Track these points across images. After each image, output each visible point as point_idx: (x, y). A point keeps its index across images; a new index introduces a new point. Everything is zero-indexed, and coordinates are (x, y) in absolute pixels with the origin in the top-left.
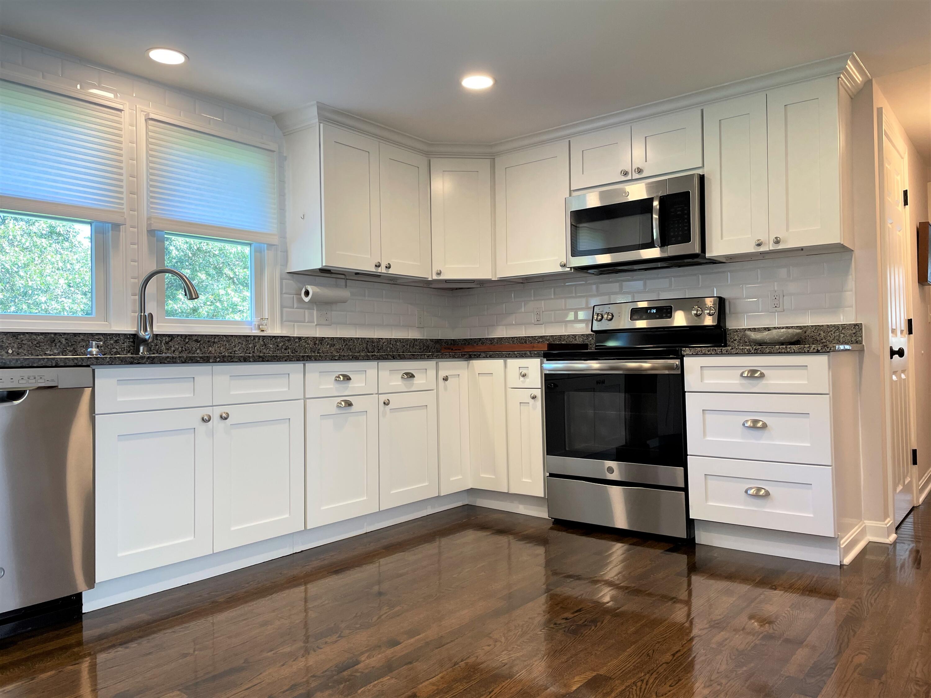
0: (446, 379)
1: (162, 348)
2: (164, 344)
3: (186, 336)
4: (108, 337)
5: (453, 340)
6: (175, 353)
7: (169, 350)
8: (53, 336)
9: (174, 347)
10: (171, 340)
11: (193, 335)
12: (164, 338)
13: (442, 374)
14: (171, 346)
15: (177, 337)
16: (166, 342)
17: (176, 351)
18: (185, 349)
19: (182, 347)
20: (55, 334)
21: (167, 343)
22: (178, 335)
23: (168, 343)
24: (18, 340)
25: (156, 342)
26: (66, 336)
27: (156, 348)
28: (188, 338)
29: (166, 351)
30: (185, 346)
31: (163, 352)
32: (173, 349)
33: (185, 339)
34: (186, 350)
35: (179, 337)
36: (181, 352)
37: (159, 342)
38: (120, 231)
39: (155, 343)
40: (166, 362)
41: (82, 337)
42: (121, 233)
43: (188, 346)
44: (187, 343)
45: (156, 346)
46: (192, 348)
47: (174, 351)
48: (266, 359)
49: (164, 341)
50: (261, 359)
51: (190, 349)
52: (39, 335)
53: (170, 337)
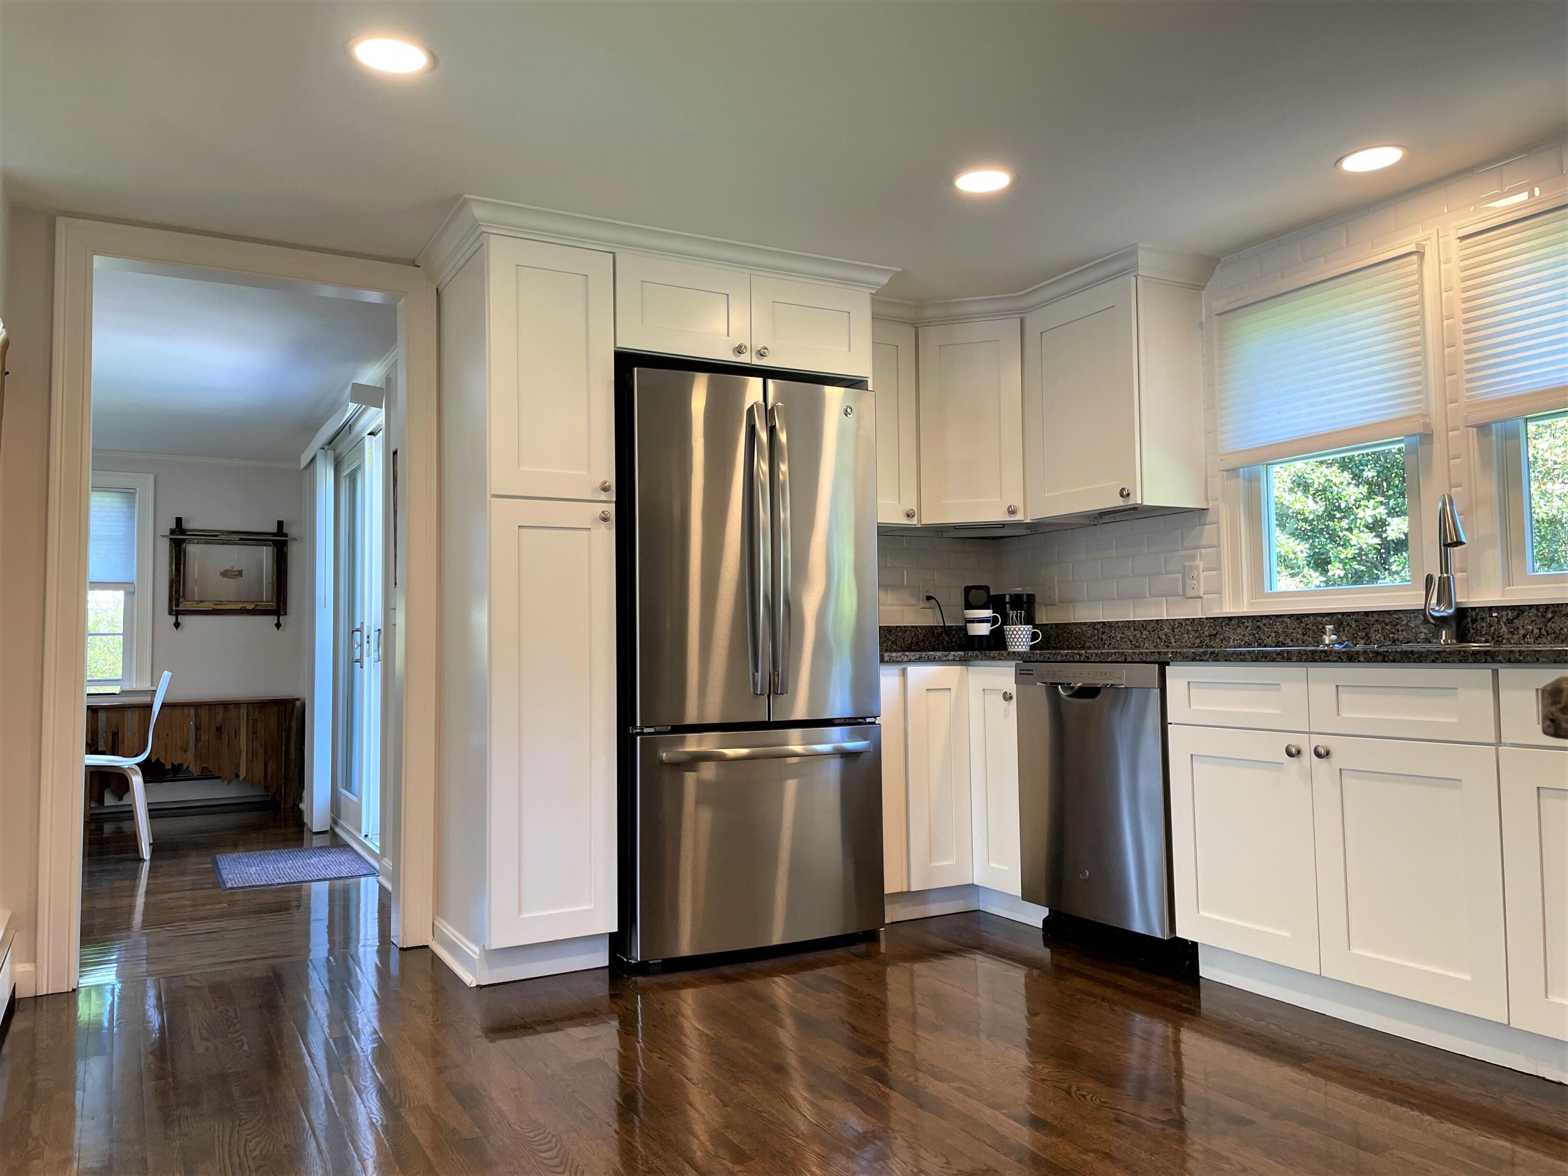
1: (1502, 631)
2: (1505, 624)
3: (1547, 607)
4: (1412, 615)
6: (1526, 640)
7: (1513, 634)
8: (1340, 616)
9: (1525, 629)
10: (1518, 616)
11: (1562, 604)
12: (1504, 613)
14: (1518, 628)
15: (1530, 609)
16: (1507, 619)
17: (1528, 636)
18: (1547, 632)
19: (1540, 629)
20: (1343, 614)
21: (1510, 622)
22: (1531, 607)
23: (1512, 620)
24: (1302, 624)
25: (1490, 620)
26: (1355, 617)
27: (1490, 631)
28: (1550, 610)
29: (1509, 636)
30: (1546, 626)
31: (1503, 639)
32: (1522, 632)
33: (1546, 612)
34: (1548, 634)
35: (1533, 610)
36: (1539, 637)
37: (1496, 619)
38: (1432, 443)
39: (1488, 621)
41: (1376, 617)
42: (1435, 446)
43: (1553, 626)
44: (1550, 620)
45: (1490, 627)
46: (1562, 629)
47: (1524, 636)
49: (1504, 619)
51: (1558, 632)
52: (1324, 617)
53: (1515, 610)
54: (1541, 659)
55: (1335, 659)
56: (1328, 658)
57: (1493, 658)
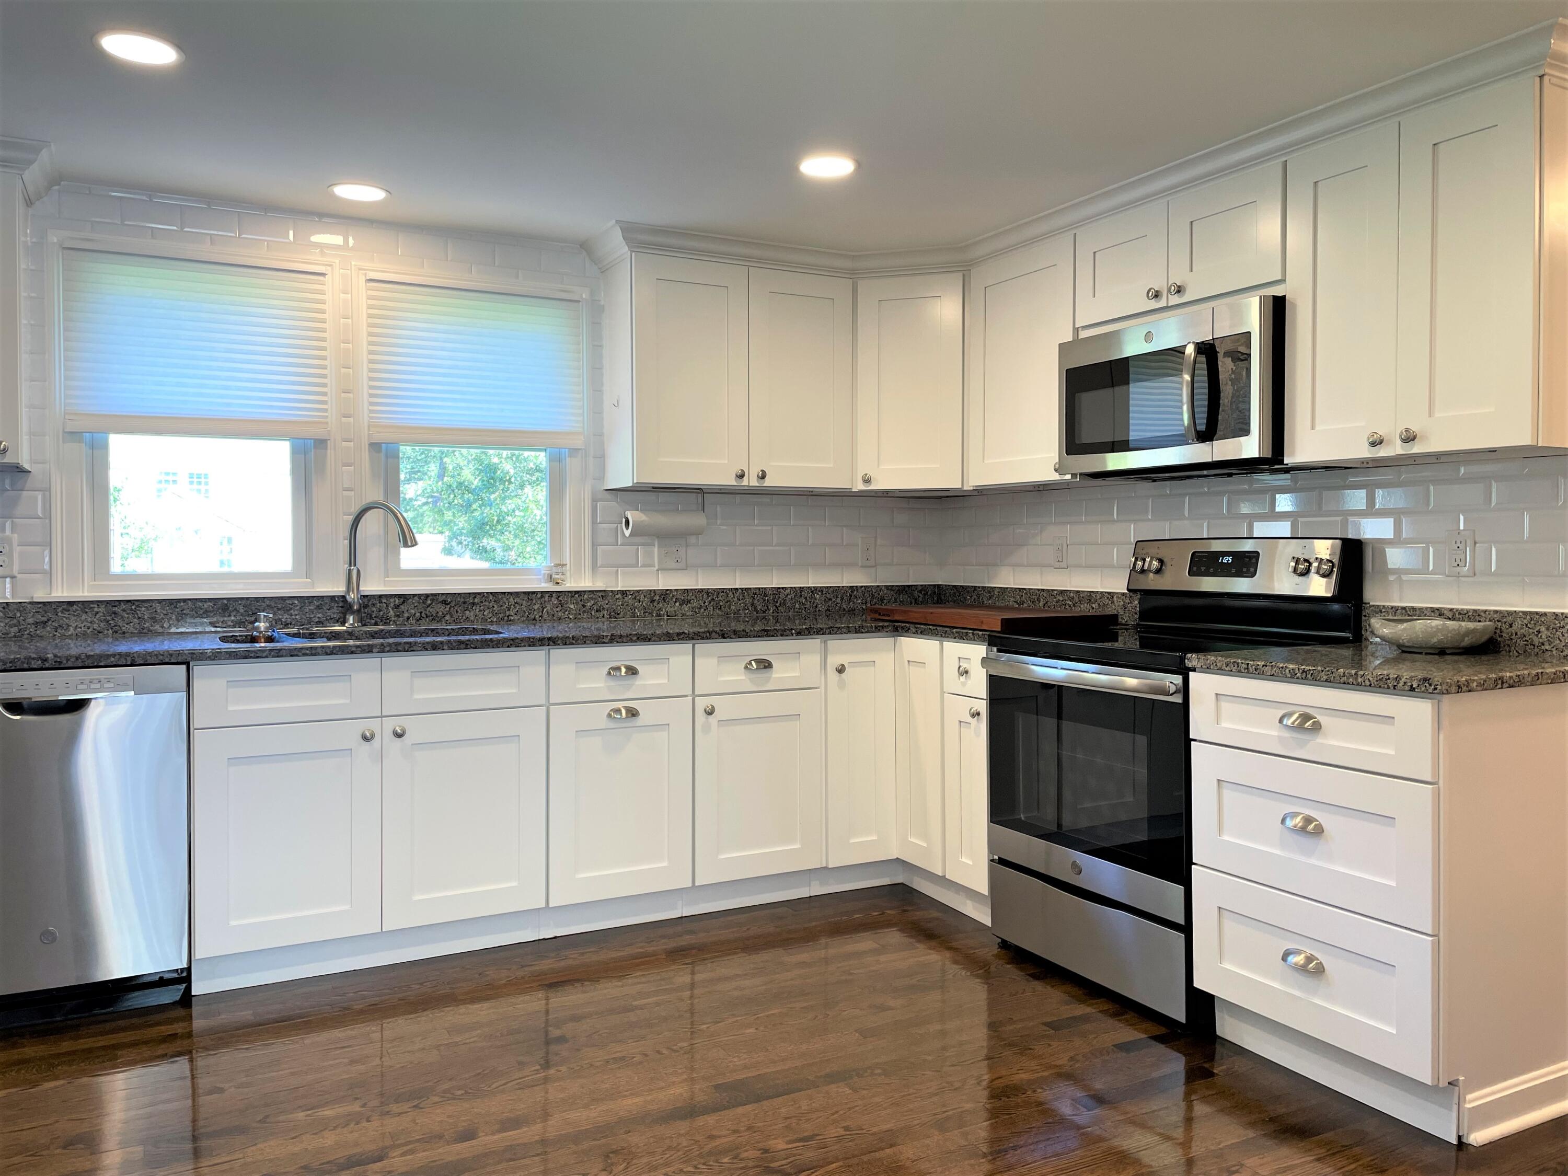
0: (841, 670)
1: (389, 614)
2: (392, 609)
3: (427, 596)
4: (306, 601)
5: (939, 586)
6: (409, 622)
7: (399, 617)
8: (225, 602)
9: (409, 613)
10: (403, 602)
11: (439, 594)
12: (392, 600)
13: (835, 660)
14: (403, 612)
15: (413, 597)
16: (394, 605)
17: (411, 619)
18: (426, 615)
19: (421, 613)
20: (228, 599)
21: (397, 607)
22: (414, 595)
23: (398, 606)
24: (177, 610)
25: (380, 606)
26: (244, 602)
27: (379, 614)
28: (430, 598)
29: (396, 619)
30: (426, 610)
31: (390, 621)
32: (406, 615)
33: (426, 599)
34: (427, 617)
35: (416, 598)
36: (420, 619)
37: (385, 605)
38: (326, 449)
39: (378, 606)
40: (300, 654)
41: (268, 602)
42: (329, 451)
43: (431, 610)
44: (428, 607)
45: (380, 611)
46: (438, 612)
47: (408, 618)
48: (472, 646)
49: (392, 605)
50: (463, 646)
51: (434, 615)
52: (205, 602)
53: (401, 597)
54: (587, 642)
55: (420, 649)
56: (412, 649)
57: (554, 642)
